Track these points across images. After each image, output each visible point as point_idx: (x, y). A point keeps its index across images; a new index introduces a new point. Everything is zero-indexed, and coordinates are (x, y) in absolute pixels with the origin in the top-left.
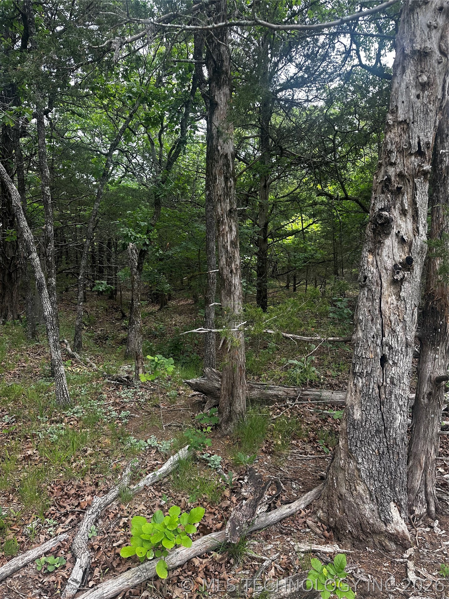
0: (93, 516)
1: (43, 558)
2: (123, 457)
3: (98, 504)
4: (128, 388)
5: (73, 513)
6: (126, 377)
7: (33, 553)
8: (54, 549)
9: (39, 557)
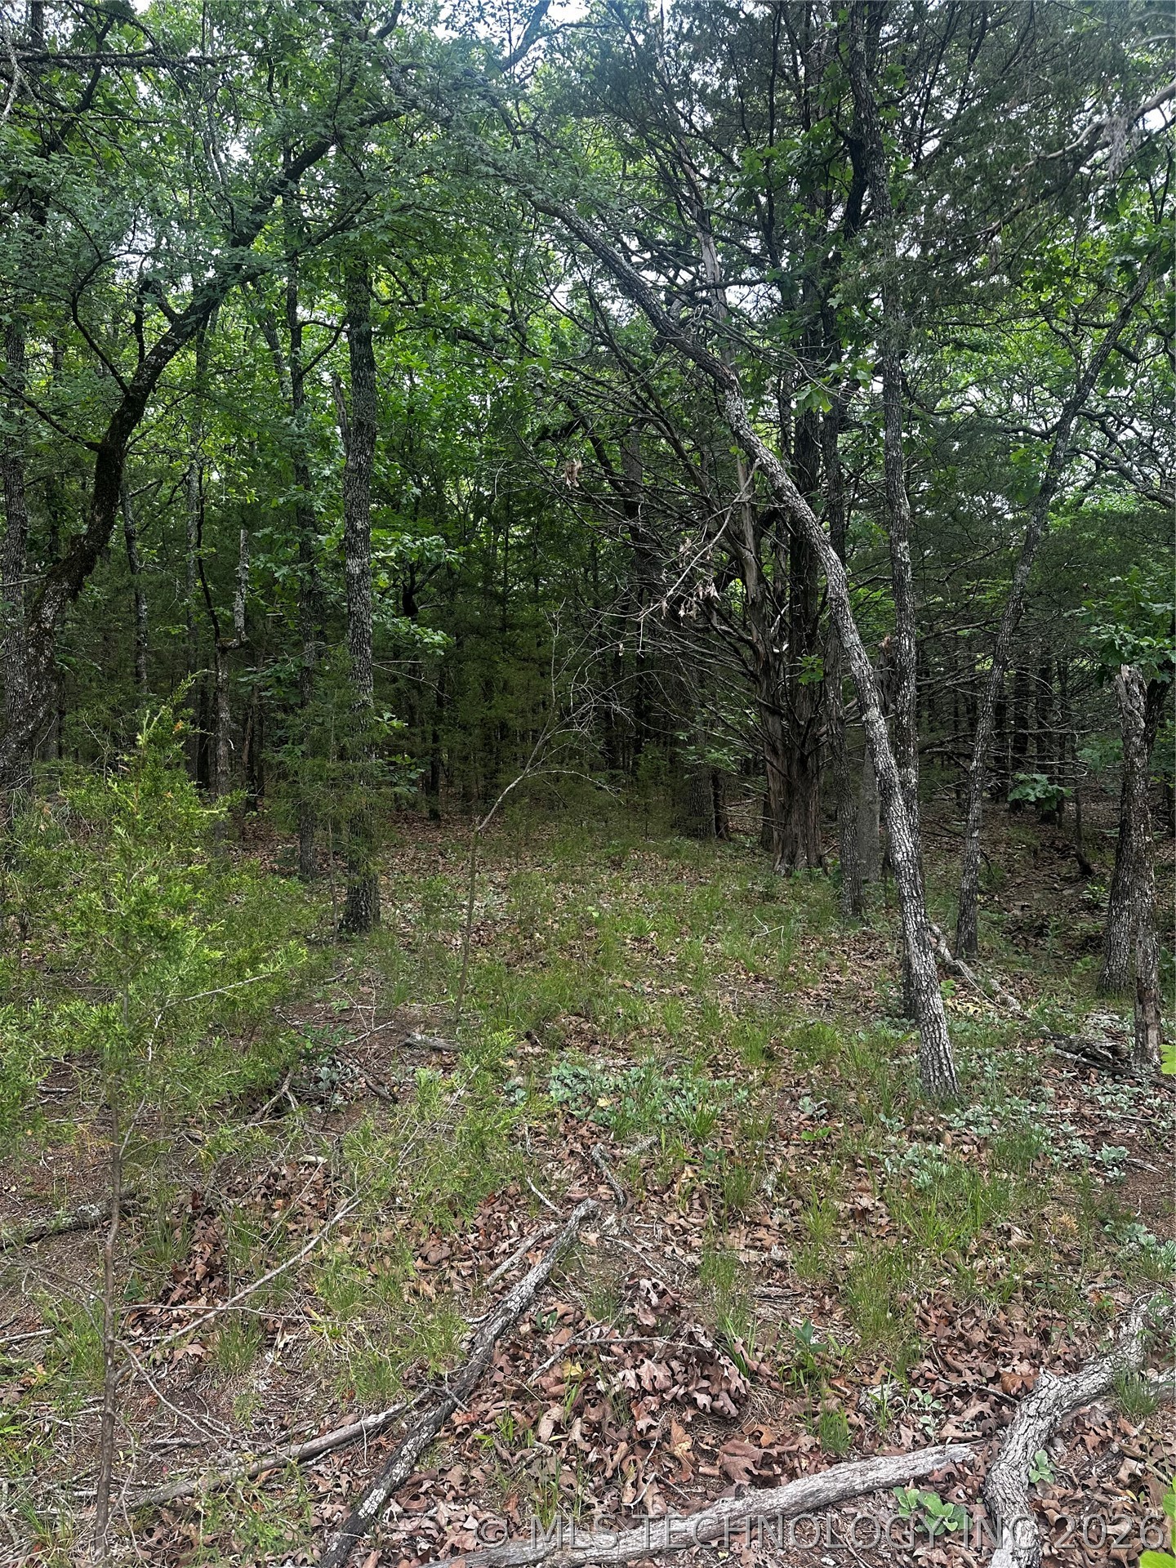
0: (1043, 1424)
1: (913, 1492)
2: (1115, 1276)
3: (1052, 1394)
4: (1116, 1082)
5: (983, 1396)
6: (1109, 1048)
7: (887, 1468)
8: (938, 1476)
9: (902, 1483)
